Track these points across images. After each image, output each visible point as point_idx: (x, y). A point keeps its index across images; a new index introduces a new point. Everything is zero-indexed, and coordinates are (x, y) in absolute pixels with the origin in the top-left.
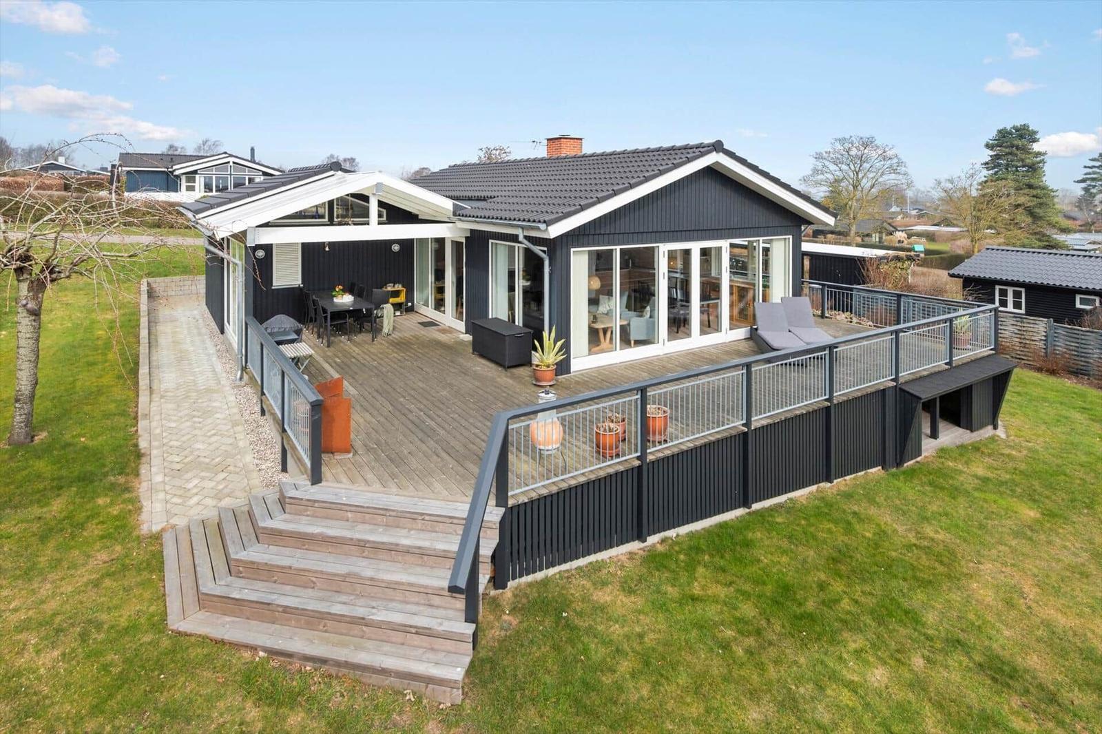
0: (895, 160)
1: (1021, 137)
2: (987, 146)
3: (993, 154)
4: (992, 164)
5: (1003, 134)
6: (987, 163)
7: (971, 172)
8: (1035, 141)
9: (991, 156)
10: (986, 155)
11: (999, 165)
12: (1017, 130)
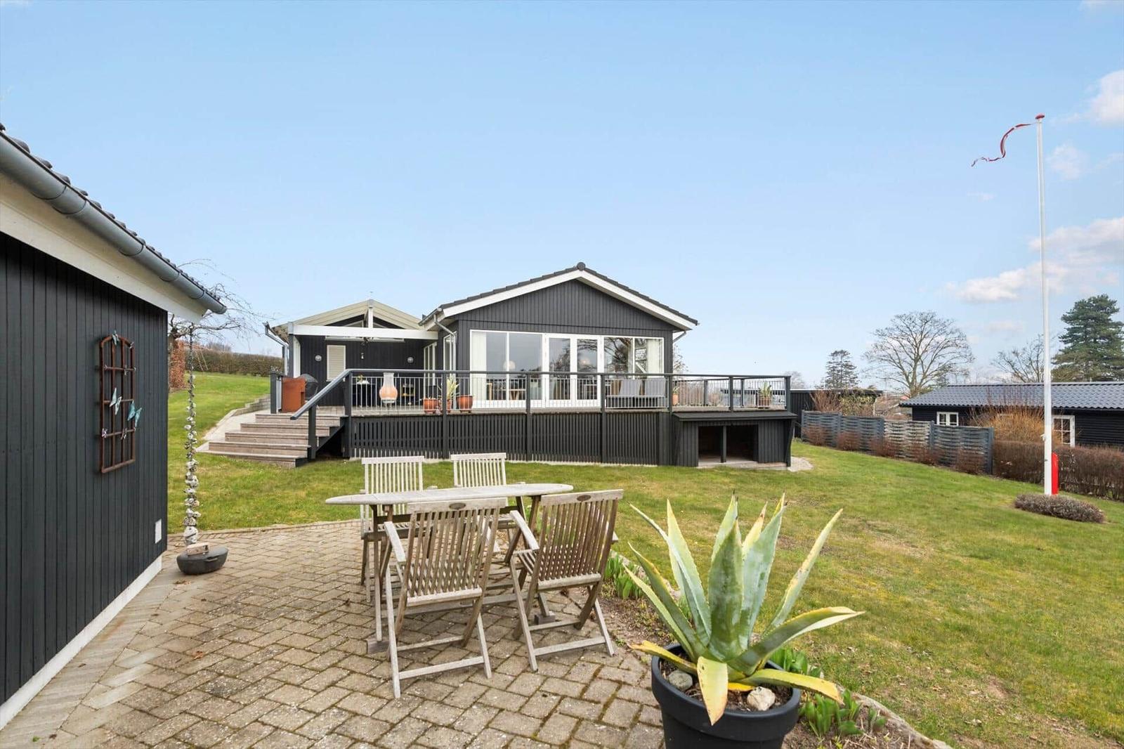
0: (957, 335)
1: (1100, 308)
2: (1065, 319)
3: (1070, 327)
4: (1071, 337)
5: (1081, 306)
6: (1064, 337)
7: (1037, 343)
8: (1115, 311)
9: (1068, 329)
10: (1064, 328)
11: (1077, 338)
12: (1095, 301)
